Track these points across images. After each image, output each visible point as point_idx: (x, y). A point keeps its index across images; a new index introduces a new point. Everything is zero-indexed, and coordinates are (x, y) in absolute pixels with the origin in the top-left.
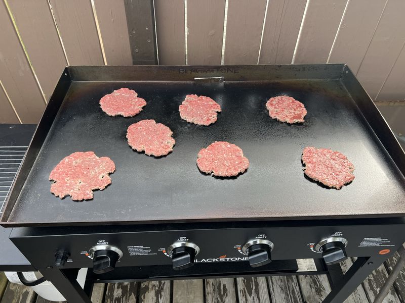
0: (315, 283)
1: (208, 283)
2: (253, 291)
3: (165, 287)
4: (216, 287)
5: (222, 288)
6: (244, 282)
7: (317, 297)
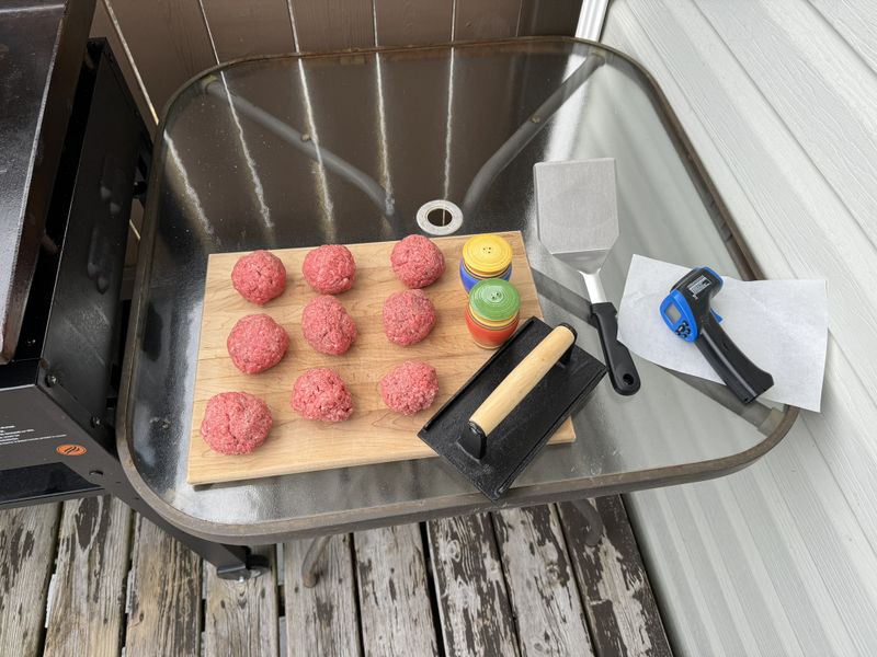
2: (93, 537)
4: (10, 539)
5: (23, 538)
6: (78, 522)
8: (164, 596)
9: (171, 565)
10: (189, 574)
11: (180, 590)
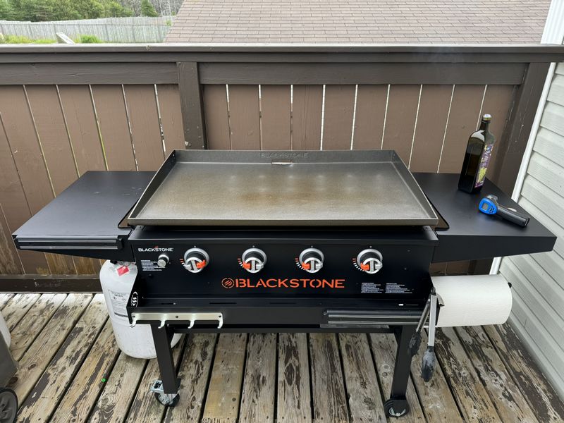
0: (361, 378)
1: (247, 374)
2: (294, 382)
3: (202, 376)
4: (255, 378)
5: (261, 378)
6: (286, 374)
7: (362, 390)
8: (331, 412)
9: (332, 399)
10: (342, 404)
11: (338, 410)
